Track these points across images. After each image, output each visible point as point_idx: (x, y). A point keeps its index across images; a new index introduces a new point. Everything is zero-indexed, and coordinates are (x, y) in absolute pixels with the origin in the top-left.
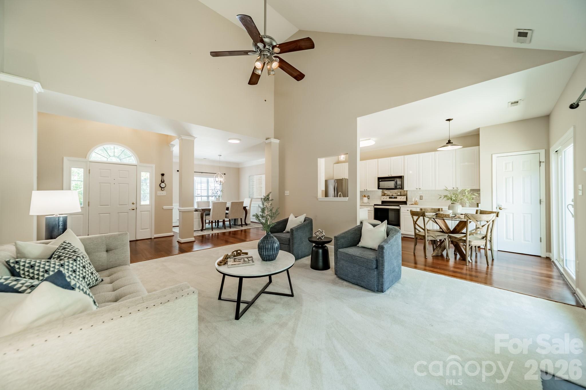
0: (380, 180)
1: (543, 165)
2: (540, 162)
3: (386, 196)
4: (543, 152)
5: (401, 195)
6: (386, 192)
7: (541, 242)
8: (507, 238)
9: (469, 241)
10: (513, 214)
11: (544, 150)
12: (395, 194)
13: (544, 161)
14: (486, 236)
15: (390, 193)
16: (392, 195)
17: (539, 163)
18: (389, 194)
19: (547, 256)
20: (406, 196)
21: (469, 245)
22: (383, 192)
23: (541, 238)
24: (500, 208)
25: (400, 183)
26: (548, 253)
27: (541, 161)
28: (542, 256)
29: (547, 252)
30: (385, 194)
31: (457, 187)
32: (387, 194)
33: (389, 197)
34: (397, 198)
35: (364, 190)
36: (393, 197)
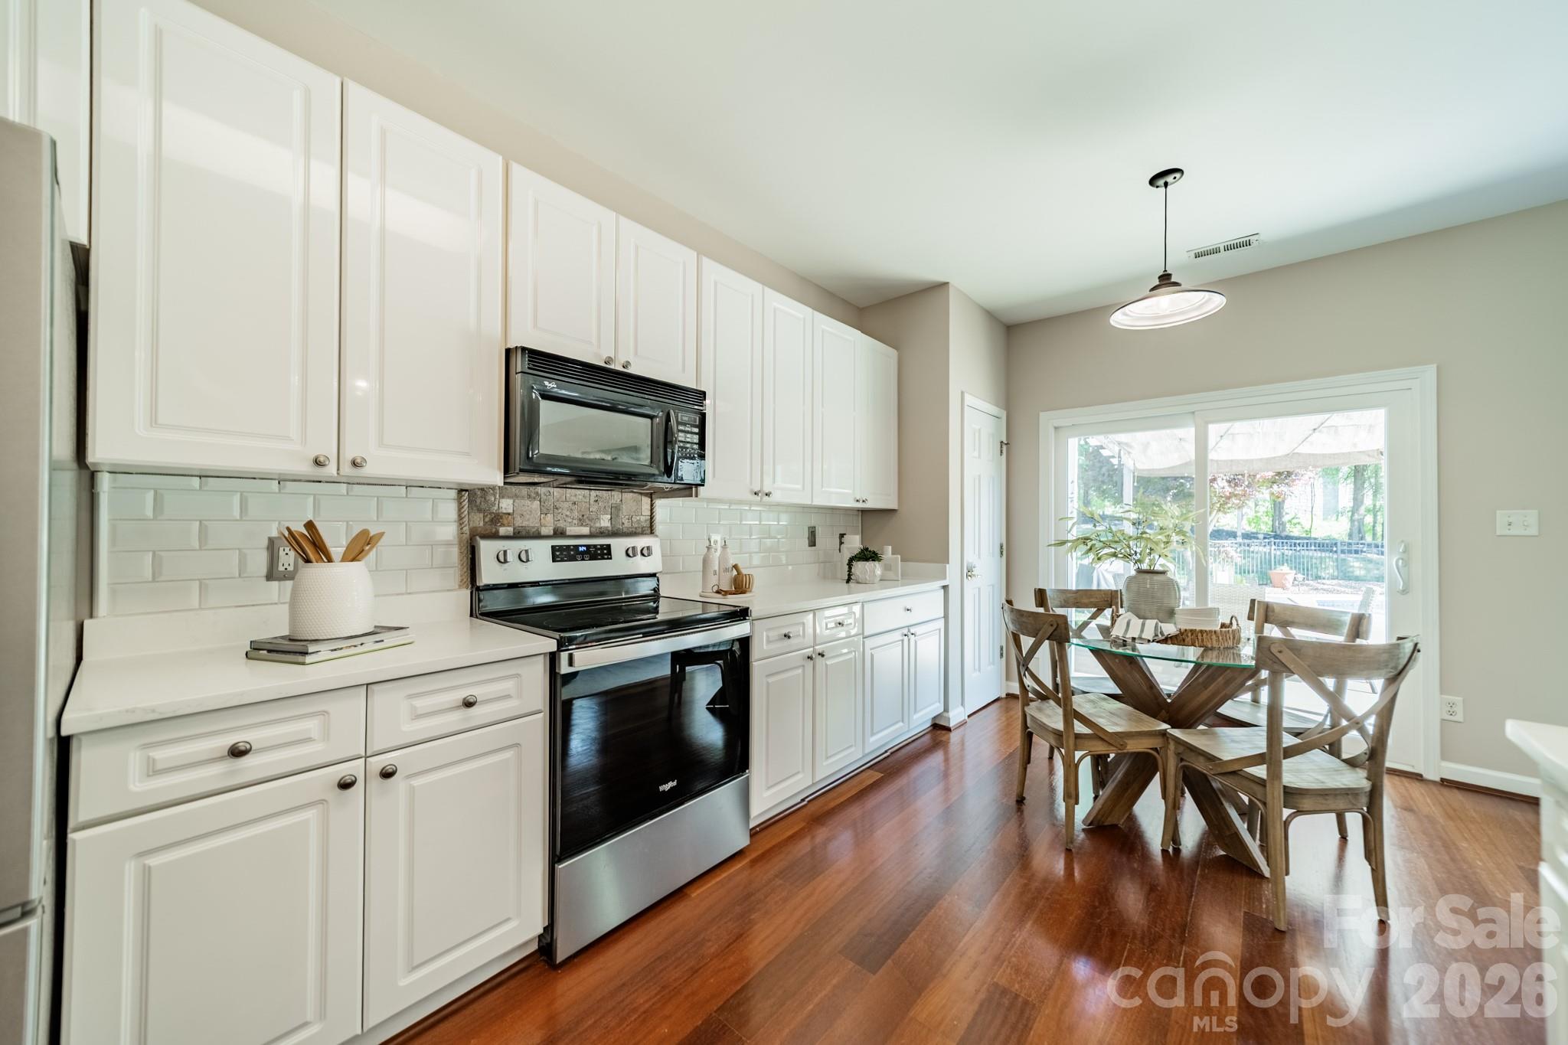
1: (1005, 452)
2: (1002, 443)
4: (1004, 417)
6: (505, 505)
11: (1005, 414)
13: (1006, 442)
16: (559, 533)
22: (477, 504)
27: (1003, 440)
30: (496, 518)
32: (519, 522)
33: (553, 547)
34: (609, 553)
35: (317, 463)
36: (581, 549)
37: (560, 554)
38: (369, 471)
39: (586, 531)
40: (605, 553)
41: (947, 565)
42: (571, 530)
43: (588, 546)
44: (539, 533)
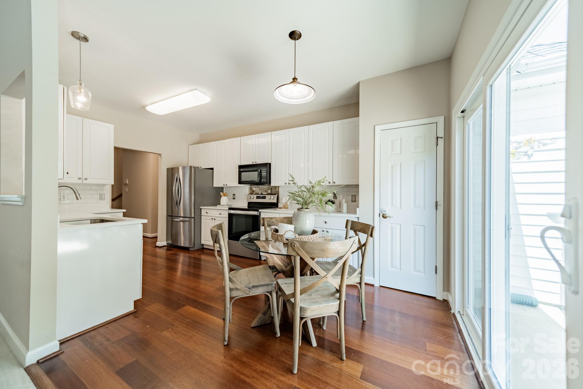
0: (241, 170)
1: (441, 142)
2: (437, 138)
3: (254, 194)
4: (441, 120)
5: (271, 194)
6: (254, 189)
7: (436, 273)
8: (392, 266)
9: (301, 309)
10: (400, 225)
11: (442, 118)
12: (265, 192)
13: (443, 136)
14: (339, 291)
15: (260, 190)
16: (262, 194)
17: (435, 140)
18: (257, 192)
19: (445, 299)
20: (276, 196)
21: (302, 318)
22: (251, 189)
23: (436, 267)
24: (384, 216)
25: (265, 174)
26: (445, 293)
27: (438, 136)
28: (438, 298)
29: (444, 291)
30: (253, 191)
31: (334, 181)
32: (256, 192)
33: (257, 196)
34: (265, 198)
35: (224, 185)
36: (261, 197)
37: (258, 198)
38: (228, 186)
39: (266, 193)
40: (264, 198)
41: (358, 209)
42: (264, 193)
43: (262, 196)
44: (258, 193)
